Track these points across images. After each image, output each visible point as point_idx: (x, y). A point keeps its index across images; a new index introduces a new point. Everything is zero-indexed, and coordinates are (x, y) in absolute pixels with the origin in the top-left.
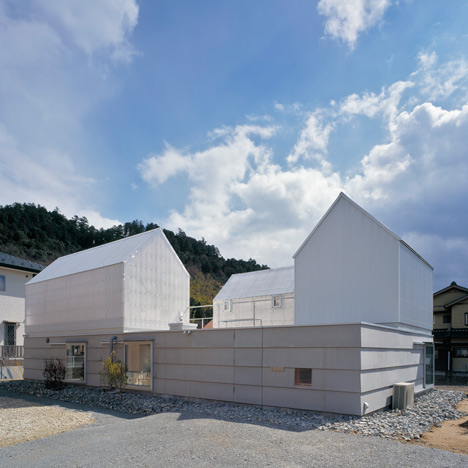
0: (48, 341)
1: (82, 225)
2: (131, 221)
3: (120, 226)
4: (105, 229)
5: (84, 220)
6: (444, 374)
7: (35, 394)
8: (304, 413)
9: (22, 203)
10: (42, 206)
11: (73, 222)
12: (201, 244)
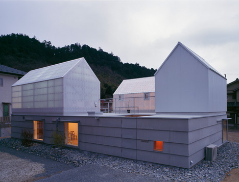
0: (24, 118)
1: (48, 45)
2: (74, 44)
3: (68, 46)
4: (61, 47)
5: (49, 43)
6: (233, 125)
7: (16, 148)
8: (159, 166)
9: (16, 34)
10: (26, 35)
11: (43, 44)
12: (111, 55)
